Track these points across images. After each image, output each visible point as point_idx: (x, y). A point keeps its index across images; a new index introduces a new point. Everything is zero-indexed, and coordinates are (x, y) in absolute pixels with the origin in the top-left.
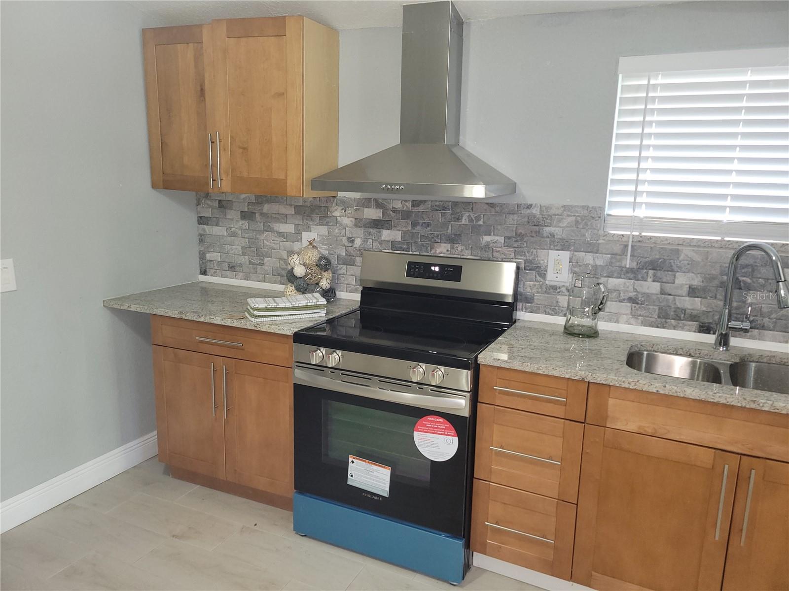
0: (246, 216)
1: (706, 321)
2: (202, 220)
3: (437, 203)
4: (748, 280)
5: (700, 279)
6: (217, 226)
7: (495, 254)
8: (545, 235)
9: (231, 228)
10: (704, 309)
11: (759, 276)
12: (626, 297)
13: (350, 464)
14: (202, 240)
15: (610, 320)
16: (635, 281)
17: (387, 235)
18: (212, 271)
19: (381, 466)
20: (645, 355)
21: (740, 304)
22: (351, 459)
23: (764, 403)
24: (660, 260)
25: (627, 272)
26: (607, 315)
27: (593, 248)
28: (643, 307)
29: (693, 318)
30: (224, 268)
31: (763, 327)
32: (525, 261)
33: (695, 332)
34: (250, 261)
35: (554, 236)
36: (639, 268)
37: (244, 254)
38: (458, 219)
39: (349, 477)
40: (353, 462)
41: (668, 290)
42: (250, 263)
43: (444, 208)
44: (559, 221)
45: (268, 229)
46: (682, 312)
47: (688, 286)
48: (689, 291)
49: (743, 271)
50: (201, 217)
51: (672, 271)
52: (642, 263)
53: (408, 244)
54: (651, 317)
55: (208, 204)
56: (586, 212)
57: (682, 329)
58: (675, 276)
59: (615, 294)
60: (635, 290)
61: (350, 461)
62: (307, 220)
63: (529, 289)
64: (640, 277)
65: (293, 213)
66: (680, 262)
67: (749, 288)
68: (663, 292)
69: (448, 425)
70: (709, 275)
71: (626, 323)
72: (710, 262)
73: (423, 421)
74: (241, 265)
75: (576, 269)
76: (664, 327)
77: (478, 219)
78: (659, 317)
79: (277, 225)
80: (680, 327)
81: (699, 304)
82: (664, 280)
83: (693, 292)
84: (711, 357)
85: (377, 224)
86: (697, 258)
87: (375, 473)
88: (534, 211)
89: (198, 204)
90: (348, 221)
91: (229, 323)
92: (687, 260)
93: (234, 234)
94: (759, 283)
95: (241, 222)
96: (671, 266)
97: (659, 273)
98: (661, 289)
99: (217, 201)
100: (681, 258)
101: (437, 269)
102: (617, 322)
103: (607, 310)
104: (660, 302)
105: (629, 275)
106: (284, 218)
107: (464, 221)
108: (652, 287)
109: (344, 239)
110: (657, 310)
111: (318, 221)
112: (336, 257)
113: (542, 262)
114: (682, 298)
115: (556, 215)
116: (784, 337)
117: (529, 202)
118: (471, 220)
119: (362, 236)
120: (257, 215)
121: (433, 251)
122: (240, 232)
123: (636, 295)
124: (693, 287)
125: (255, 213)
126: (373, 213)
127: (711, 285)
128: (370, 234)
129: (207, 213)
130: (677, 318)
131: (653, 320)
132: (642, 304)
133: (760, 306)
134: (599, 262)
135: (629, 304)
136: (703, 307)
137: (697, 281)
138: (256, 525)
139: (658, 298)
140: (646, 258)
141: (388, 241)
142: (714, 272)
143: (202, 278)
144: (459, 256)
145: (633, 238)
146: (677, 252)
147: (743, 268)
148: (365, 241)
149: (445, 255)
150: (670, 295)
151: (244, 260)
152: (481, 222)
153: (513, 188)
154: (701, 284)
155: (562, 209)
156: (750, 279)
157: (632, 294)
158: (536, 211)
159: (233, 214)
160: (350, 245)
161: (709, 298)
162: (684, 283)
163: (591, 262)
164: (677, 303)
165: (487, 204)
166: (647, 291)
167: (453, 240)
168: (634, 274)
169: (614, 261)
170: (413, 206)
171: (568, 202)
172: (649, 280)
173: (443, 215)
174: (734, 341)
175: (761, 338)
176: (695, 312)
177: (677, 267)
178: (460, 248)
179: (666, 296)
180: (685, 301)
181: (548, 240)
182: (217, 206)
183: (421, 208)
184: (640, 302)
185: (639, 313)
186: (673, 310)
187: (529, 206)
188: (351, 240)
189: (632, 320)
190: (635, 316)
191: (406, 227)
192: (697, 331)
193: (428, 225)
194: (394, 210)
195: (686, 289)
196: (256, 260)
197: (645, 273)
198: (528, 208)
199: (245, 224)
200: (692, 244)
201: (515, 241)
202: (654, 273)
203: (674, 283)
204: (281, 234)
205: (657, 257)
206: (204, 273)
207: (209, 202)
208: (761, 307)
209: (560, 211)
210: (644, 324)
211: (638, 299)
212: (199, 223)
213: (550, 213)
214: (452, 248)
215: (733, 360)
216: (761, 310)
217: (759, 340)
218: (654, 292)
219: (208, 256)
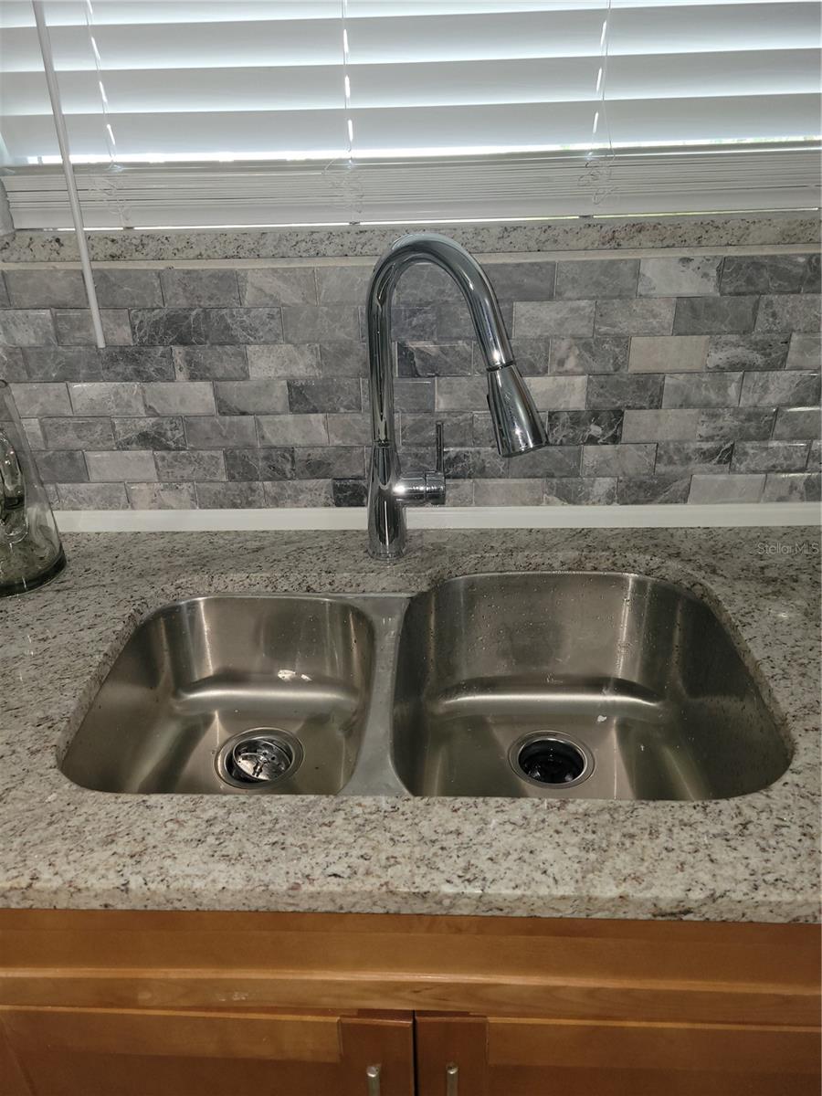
1: (348, 473)
4: (429, 346)
5: (309, 358)
10: (338, 442)
11: (455, 332)
12: (133, 435)
15: (109, 503)
16: (145, 386)
20: (202, 606)
21: (420, 417)
24: (194, 313)
25: (114, 360)
26: (98, 491)
28: (184, 456)
29: (315, 468)
33: (327, 505)
36: (142, 344)
41: (235, 401)
46: (284, 457)
47: (284, 383)
48: (290, 396)
49: (415, 321)
51: (233, 342)
52: (146, 328)
54: (212, 481)
57: (296, 502)
58: (244, 358)
59: (99, 428)
60: (151, 412)
64: (151, 370)
66: (248, 311)
67: (434, 369)
68: (224, 408)
70: (330, 343)
71: (152, 505)
72: (326, 305)
76: (250, 505)
78: (232, 478)
80: (289, 496)
81: (323, 429)
82: (220, 373)
83: (301, 398)
84: (361, 588)
86: (290, 296)
92: (266, 306)
94: (458, 354)
96: (228, 328)
97: (203, 354)
98: (217, 398)
100: (249, 297)
102: (130, 504)
103: (93, 476)
104: (225, 438)
105: (120, 369)
108: (195, 397)
110: (222, 461)
114: (277, 418)
116: (532, 488)
123: (158, 424)
124: (298, 384)
127: (340, 373)
130: (276, 474)
131: (217, 487)
132: (178, 449)
133: (469, 416)
134: (25, 337)
135: (146, 454)
136: (332, 436)
137: (304, 368)
139: (214, 425)
140: (153, 309)
142: (341, 334)
145: (90, 244)
146: (233, 280)
147: (413, 313)
150: (244, 413)
154: (317, 372)
156: (435, 343)
157: (146, 424)
161: (342, 410)
162: (272, 374)
164: (268, 435)
166: (184, 411)
169: (64, 327)
172: (180, 376)
175: (480, 500)
176: (317, 454)
177: (244, 329)
179: (235, 419)
180: (285, 425)
184: (173, 445)
185: (178, 473)
186: (262, 454)
189: (167, 496)
190: (173, 486)
192: (330, 502)
195: (280, 391)
197: (163, 356)
202: (187, 353)
203: (246, 377)
205: (183, 302)
208: (472, 418)
210: (200, 501)
211: (164, 435)
215: (413, 588)
216: (471, 425)
217: (477, 505)
218: (200, 411)
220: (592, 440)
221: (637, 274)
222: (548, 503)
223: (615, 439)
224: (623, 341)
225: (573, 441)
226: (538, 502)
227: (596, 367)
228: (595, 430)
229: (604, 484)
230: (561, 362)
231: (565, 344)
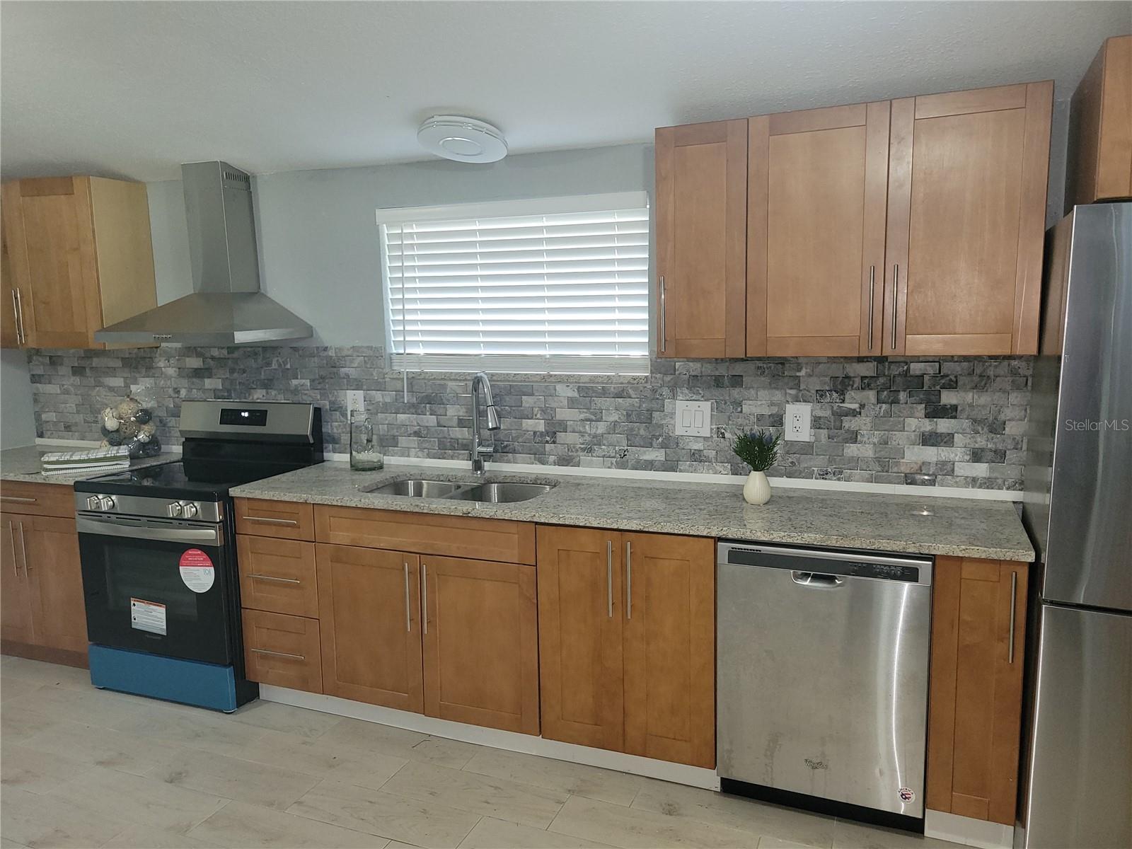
0: (78, 371)
2: (35, 379)
3: (249, 349)
5: (465, 410)
6: (50, 383)
7: (304, 397)
8: (342, 376)
9: (63, 385)
11: (505, 404)
12: (412, 432)
13: (133, 607)
14: (36, 399)
15: (402, 455)
16: (418, 416)
17: (209, 383)
18: (49, 433)
19: (158, 606)
22: (132, 602)
23: (424, 506)
24: (433, 395)
25: (410, 407)
26: (400, 450)
27: (380, 387)
28: (426, 440)
29: (463, 447)
30: (61, 429)
31: (514, 452)
32: (330, 402)
33: (467, 460)
34: (85, 420)
35: (349, 376)
36: (418, 403)
37: (78, 412)
38: (269, 364)
39: (133, 620)
40: (134, 605)
41: (442, 423)
42: (85, 421)
43: (256, 354)
44: (351, 362)
45: (100, 384)
46: (455, 442)
47: (456, 417)
48: (458, 422)
50: (33, 375)
51: (443, 404)
52: (420, 398)
53: (229, 391)
54: (433, 449)
55: (39, 361)
56: (371, 353)
58: (446, 409)
59: (403, 429)
60: (418, 425)
61: (132, 604)
62: (134, 372)
63: (335, 430)
64: (420, 411)
65: (121, 366)
66: (448, 395)
68: (439, 425)
69: (205, 556)
71: (415, 456)
73: (185, 556)
74: (76, 424)
75: (370, 408)
76: (444, 458)
77: (285, 364)
78: (439, 449)
79: (107, 379)
80: (455, 456)
81: (467, 433)
82: (439, 413)
83: (461, 423)
84: (464, 480)
85: (198, 373)
86: (459, 391)
87: (154, 613)
88: (330, 354)
89: (30, 362)
90: (171, 371)
91: (21, 478)
92: (452, 394)
93: (67, 392)
95: (73, 378)
96: (442, 399)
97: (434, 407)
98: (437, 421)
99: (48, 358)
100: (447, 391)
101: (246, 414)
102: (408, 456)
103: (399, 445)
104: (439, 434)
105: (411, 410)
106: (112, 372)
107: (274, 366)
108: (430, 420)
109: (170, 390)
110: (437, 442)
111: (144, 373)
112: (165, 409)
113: (343, 402)
114: (454, 429)
115: (347, 356)
116: (530, 458)
117: (326, 345)
118: (280, 365)
119: (187, 386)
120: (87, 370)
121: (251, 398)
122: (72, 389)
123: (420, 429)
124: (461, 418)
125: (84, 368)
126: (194, 362)
128: (193, 383)
129: (39, 371)
130: (453, 448)
131: (435, 451)
132: (425, 437)
134: (388, 400)
135: (415, 438)
137: (462, 412)
138: (58, 684)
139: (436, 430)
140: (423, 393)
141: (211, 390)
143: (39, 441)
144: (274, 401)
145: (407, 375)
146: (444, 387)
148: (189, 390)
149: (262, 401)
150: (445, 427)
151: (79, 418)
152: (288, 366)
153: (310, 331)
154: (465, 415)
155: (352, 350)
157: (416, 428)
158: (331, 353)
159: (64, 370)
160: (177, 395)
162: (453, 414)
163: (381, 400)
164: (451, 434)
165: (291, 348)
166: (427, 425)
167: (267, 385)
168: (414, 408)
169: (398, 397)
170: (228, 353)
171: (357, 343)
172: (428, 414)
173: (256, 360)
174: (487, 466)
175: (515, 462)
177: (446, 400)
178: (273, 393)
179: (442, 428)
180: (456, 431)
181: (345, 380)
182: (48, 362)
183: (236, 355)
184: (423, 436)
185: (424, 446)
186: (449, 441)
187: (326, 349)
188: (177, 391)
189: (420, 454)
190: (422, 449)
191: (224, 374)
193: (244, 372)
194: (213, 358)
196: (90, 418)
197: (423, 407)
198: (324, 350)
199: (77, 380)
200: (452, 378)
201: (319, 383)
202: (430, 407)
203: (446, 415)
204: (111, 389)
205: (431, 391)
206: (41, 435)
207: (41, 359)
209: (350, 353)
210: (429, 456)
211: (421, 432)
212: (33, 381)
213: (343, 355)
214: (267, 393)
218: (432, 425)
219: (44, 417)
220: (547, 442)
221: (555, 390)
222: (536, 464)
223: (554, 442)
224: (554, 409)
225: (541, 442)
226: (533, 463)
227: (546, 417)
228: (548, 439)
229: (552, 458)
230: (536, 416)
231: (537, 409)
